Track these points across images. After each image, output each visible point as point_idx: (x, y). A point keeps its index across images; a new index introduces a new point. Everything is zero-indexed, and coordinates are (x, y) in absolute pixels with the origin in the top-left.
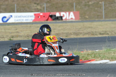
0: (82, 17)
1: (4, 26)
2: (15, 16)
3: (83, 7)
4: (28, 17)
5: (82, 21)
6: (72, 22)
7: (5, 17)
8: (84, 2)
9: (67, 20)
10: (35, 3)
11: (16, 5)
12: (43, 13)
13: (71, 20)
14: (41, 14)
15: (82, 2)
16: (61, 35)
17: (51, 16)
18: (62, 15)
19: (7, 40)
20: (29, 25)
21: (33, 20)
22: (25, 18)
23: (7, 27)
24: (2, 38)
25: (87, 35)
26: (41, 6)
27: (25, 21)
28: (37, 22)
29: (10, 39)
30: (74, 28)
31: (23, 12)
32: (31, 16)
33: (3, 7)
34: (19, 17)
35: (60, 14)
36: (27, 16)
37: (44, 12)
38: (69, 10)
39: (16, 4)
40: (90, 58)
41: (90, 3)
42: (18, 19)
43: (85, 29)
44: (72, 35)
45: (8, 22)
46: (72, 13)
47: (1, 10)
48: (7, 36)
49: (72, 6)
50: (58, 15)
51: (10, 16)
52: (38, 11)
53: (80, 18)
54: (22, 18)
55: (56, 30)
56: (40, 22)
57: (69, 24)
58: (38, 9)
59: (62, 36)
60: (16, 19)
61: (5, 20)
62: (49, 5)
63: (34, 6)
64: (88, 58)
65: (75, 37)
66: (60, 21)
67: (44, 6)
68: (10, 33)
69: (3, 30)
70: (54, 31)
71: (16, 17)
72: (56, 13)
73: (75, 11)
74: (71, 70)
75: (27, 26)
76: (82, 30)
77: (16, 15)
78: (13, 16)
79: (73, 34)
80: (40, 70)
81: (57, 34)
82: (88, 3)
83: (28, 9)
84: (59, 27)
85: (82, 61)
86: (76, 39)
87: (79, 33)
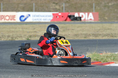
0: (101, 18)
1: (22, 26)
2: (33, 15)
3: (103, 8)
4: (47, 16)
5: (101, 23)
6: (91, 23)
7: (23, 16)
8: (103, 3)
9: (86, 21)
10: (54, 3)
11: (34, 4)
12: (62, 13)
13: (90, 21)
14: (60, 14)
15: (101, 3)
16: (80, 36)
17: (70, 17)
18: (81, 16)
19: (25, 40)
21: (51, 20)
22: (43, 18)
23: (25, 26)
24: (20, 37)
25: (107, 36)
26: (60, 6)
27: (43, 21)
28: (56, 22)
29: (28, 39)
30: (92, 30)
31: (42, 11)
32: (49, 16)
33: (21, 5)
34: (37, 16)
35: (79, 14)
36: (45, 15)
37: (63, 12)
38: (88, 11)
39: (35, 3)
40: (109, 60)
41: (110, 4)
42: (36, 18)
43: (104, 31)
44: (91, 36)
45: (26, 21)
46: (91, 14)
47: (19, 9)
48: (25, 35)
49: (92, 7)
50: (76, 15)
51: (28, 15)
52: (57, 11)
53: (99, 19)
54: (40, 18)
55: (74, 31)
56: (59, 22)
57: (88, 25)
58: (56, 8)
59: (81, 37)
60: (34, 18)
61: (23, 19)
62: (67, 5)
63: (53, 6)
64: (107, 60)
65: (94, 38)
66: (79, 22)
67: (62, 6)
68: (28, 32)
69: (21, 30)
70: (73, 32)
71: (34, 16)
73: (94, 12)
74: (90, 72)
75: (45, 26)
76: (101, 32)
78: (31, 16)
80: (58, 72)
81: (75, 34)
82: (107, 4)
83: (46, 9)
84: (78, 28)
85: (101, 63)
86: (96, 40)
87: (98, 34)
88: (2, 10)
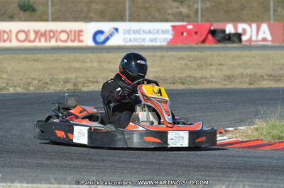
1: (99, 54)
2: (124, 30)
4: (157, 32)
6: (264, 47)
7: (101, 32)
9: (253, 43)
11: (127, 4)
12: (193, 25)
13: (262, 43)
14: (190, 27)
16: (238, 80)
17: (213, 33)
18: (240, 31)
20: (158, 53)
21: (168, 40)
22: (148, 37)
23: (105, 55)
24: (94, 82)
26: (189, 7)
27: (148, 43)
28: (179, 45)
30: (269, 64)
31: (146, 19)
32: (164, 32)
34: (135, 32)
35: (236, 28)
36: (153, 30)
37: (197, 22)
38: (257, 19)
39: (129, 2)
42: (133, 36)
44: (266, 80)
45: (109, 43)
46: (264, 27)
47: (91, 15)
48: (106, 79)
49: (267, 9)
50: (230, 29)
51: (113, 30)
52: (182, 21)
54: (143, 36)
55: (225, 67)
56: (186, 46)
57: (257, 52)
58: (181, 13)
59: (240, 82)
60: (128, 36)
61: (101, 38)
62: (208, 5)
63: (172, 7)
65: (272, 85)
66: (235, 45)
67: (196, 6)
68: (112, 71)
69: (95, 65)
70: (221, 70)
71: (129, 32)
72: (225, 26)
73: (272, 21)
75: (154, 56)
77: (128, 29)
78: (120, 31)
79: (266, 77)
81: (226, 76)
83: (157, 14)
84: (233, 59)
86: (276, 91)
87: (282, 75)
88: (50, 18)
